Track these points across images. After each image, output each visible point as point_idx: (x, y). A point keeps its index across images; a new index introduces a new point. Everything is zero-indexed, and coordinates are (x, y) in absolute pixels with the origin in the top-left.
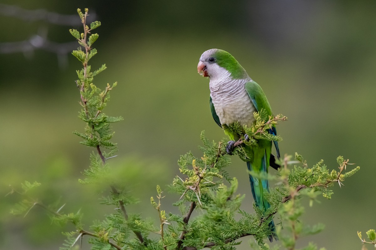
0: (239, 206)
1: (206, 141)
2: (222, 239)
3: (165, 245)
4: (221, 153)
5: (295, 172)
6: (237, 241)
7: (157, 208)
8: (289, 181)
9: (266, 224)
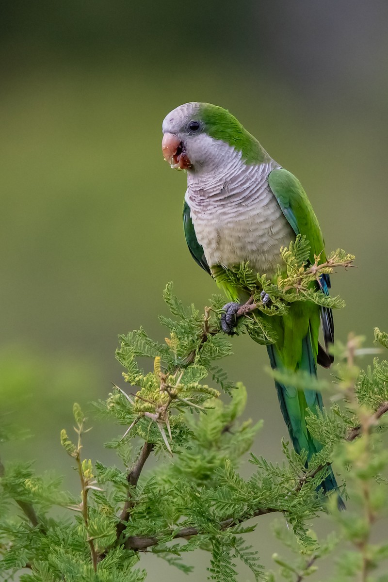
0: (249, 446)
1: (176, 304)
2: (212, 521)
3: (91, 535)
4: (211, 330)
5: (375, 372)
6: (245, 524)
7: (74, 454)
8: (363, 393)
9: (310, 489)
